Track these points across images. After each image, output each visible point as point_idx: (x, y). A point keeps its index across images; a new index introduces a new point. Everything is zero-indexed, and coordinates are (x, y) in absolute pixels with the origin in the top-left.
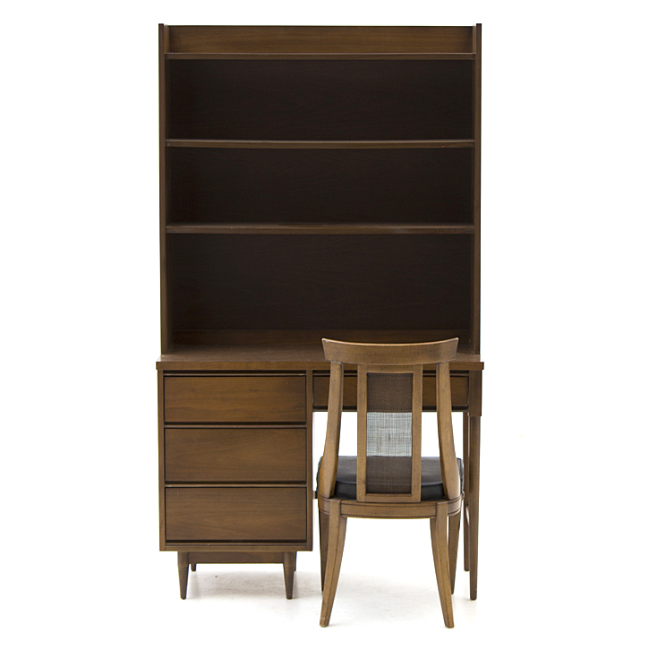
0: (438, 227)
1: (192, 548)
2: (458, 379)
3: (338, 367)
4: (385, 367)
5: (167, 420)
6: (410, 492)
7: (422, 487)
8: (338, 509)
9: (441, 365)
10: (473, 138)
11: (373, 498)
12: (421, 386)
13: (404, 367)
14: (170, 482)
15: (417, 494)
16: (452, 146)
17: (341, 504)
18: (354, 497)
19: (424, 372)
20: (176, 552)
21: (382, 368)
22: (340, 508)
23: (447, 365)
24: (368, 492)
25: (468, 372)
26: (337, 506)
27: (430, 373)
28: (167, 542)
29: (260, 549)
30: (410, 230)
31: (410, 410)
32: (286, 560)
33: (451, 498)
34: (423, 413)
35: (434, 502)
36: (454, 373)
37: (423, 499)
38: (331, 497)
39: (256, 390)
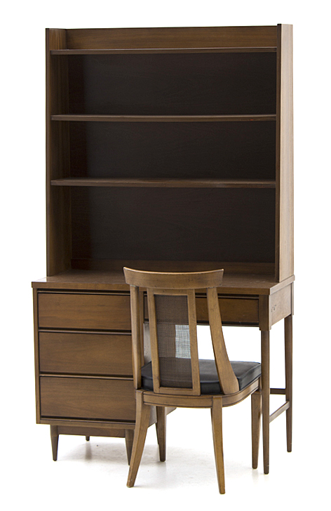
0: (248, 183)
1: (59, 423)
2: (251, 301)
3: (134, 289)
4: (166, 290)
5: (41, 326)
6: (192, 388)
7: (201, 383)
8: (141, 398)
9: (209, 290)
10: (275, 113)
11: (164, 390)
12: (194, 306)
13: (179, 291)
14: (42, 373)
15: (197, 389)
16: (259, 120)
17: (143, 394)
18: (151, 389)
19: (196, 294)
20: (49, 425)
21: (164, 291)
22: (143, 397)
23: (215, 290)
24: (161, 385)
25: (258, 296)
26: (140, 395)
27: (202, 295)
28: (42, 417)
29: (107, 426)
30: (229, 184)
31: (187, 323)
32: (127, 435)
33: (225, 393)
34: (198, 327)
35: (211, 396)
36: (222, 296)
37: (203, 393)
38: (138, 389)
39: (104, 306)
